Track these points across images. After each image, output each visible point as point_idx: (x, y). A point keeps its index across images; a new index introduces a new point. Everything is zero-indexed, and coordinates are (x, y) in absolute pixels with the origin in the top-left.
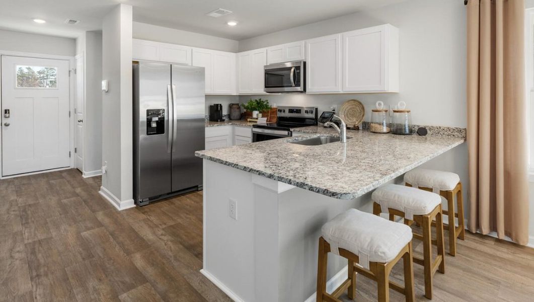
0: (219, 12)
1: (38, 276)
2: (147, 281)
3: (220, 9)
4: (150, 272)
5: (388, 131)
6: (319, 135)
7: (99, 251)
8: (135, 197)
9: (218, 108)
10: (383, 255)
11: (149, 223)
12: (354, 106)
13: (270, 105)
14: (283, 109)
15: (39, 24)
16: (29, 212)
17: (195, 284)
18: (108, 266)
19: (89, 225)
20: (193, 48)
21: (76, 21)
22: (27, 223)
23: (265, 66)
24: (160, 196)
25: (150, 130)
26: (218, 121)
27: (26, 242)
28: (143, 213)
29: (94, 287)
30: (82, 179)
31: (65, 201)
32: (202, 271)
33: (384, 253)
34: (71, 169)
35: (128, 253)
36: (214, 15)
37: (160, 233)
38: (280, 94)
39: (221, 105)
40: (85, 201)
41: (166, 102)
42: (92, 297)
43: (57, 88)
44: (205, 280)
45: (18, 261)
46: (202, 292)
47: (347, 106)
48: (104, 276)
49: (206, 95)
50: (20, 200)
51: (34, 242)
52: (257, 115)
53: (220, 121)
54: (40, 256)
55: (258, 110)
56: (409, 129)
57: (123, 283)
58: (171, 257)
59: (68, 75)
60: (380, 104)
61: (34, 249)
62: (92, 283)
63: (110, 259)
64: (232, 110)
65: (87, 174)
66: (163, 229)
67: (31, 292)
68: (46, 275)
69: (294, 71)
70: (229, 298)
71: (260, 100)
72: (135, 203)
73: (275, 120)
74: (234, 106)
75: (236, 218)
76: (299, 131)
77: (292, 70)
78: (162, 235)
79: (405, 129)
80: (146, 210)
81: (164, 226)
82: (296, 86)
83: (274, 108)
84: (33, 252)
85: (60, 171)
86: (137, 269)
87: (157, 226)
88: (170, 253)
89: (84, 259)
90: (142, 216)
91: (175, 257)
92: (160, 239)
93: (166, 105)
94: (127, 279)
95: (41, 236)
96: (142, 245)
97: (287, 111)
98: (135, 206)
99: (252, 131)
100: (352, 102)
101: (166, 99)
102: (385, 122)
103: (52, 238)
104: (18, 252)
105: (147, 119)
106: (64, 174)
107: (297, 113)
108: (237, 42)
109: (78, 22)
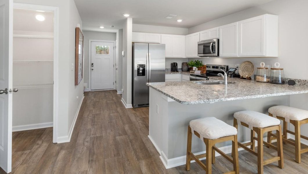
0: (170, 16)
1: (94, 125)
2: (127, 135)
3: (170, 15)
4: (129, 132)
5: (267, 81)
6: (219, 81)
7: (114, 121)
8: (132, 103)
9: (174, 65)
10: (208, 135)
11: (136, 115)
12: (248, 65)
13: (203, 63)
14: (209, 66)
15: (102, 28)
16: (96, 104)
17: (144, 140)
18: (116, 126)
19: (114, 111)
20: (162, 34)
21: (114, 26)
22: (95, 107)
23: (198, 42)
24: (143, 105)
25: (139, 74)
26: (174, 71)
27: (93, 113)
28: (134, 111)
29: (109, 132)
30: (117, 94)
31: (108, 102)
32: (148, 136)
33: (209, 134)
34: (114, 90)
35: (124, 124)
36: (168, 18)
37: (138, 119)
38: (208, 57)
39: (176, 63)
40: (115, 103)
41: (146, 61)
42: (108, 135)
43: (109, 54)
44: (148, 140)
45: (89, 119)
46: (146, 143)
47: (244, 65)
48: (113, 129)
49: (166, 58)
50: (94, 99)
51: (95, 114)
52: (195, 69)
53: (176, 71)
54: (96, 119)
55: (196, 66)
56: (282, 80)
57: (119, 133)
58: (139, 128)
59: (113, 49)
60: (263, 64)
61: (95, 116)
62: (108, 131)
63: (117, 124)
64: (183, 66)
65: (119, 93)
66: (140, 118)
67: (91, 129)
68: (96, 125)
69: (212, 44)
70: (155, 148)
71: (198, 61)
72: (133, 106)
73: (205, 72)
74: (185, 64)
75: (158, 113)
76: (212, 78)
77: (211, 44)
78: (139, 120)
79: (279, 81)
80: (136, 110)
81: (141, 117)
82: (213, 53)
83: (205, 66)
84: (94, 117)
85: (110, 90)
86: (125, 129)
87: (138, 116)
88: (139, 127)
89: (108, 123)
90: (134, 112)
91: (140, 129)
92: (137, 121)
93: (146, 62)
94: (120, 132)
95: (98, 113)
96: (130, 122)
97: (211, 67)
98: (132, 107)
99: (190, 78)
100: (247, 62)
101: (146, 60)
102: (265, 75)
103: (101, 114)
104: (90, 116)
105: (138, 68)
106: (111, 92)
107: (216, 68)
108: (187, 29)
109: (115, 26)
